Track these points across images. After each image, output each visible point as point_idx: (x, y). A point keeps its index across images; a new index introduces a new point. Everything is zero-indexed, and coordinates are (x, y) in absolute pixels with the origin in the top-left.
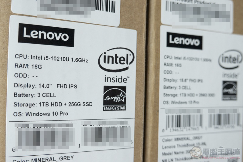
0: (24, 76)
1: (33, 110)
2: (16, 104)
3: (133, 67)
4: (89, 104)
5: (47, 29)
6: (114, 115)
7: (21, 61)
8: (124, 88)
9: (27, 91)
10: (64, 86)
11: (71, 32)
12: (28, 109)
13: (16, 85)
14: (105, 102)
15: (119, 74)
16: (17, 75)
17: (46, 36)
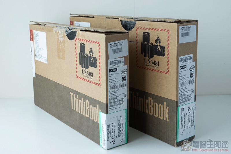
0: (110, 78)
1: (112, 83)
2: (109, 83)
3: (127, 72)
4: (120, 81)
5: (113, 69)
6: (124, 82)
7: (110, 76)
8: (125, 77)
9: (111, 80)
10: (116, 78)
11: (117, 69)
12: (111, 83)
13: (109, 80)
14: (122, 80)
15: (124, 74)
16: (109, 78)
17: (113, 70)
